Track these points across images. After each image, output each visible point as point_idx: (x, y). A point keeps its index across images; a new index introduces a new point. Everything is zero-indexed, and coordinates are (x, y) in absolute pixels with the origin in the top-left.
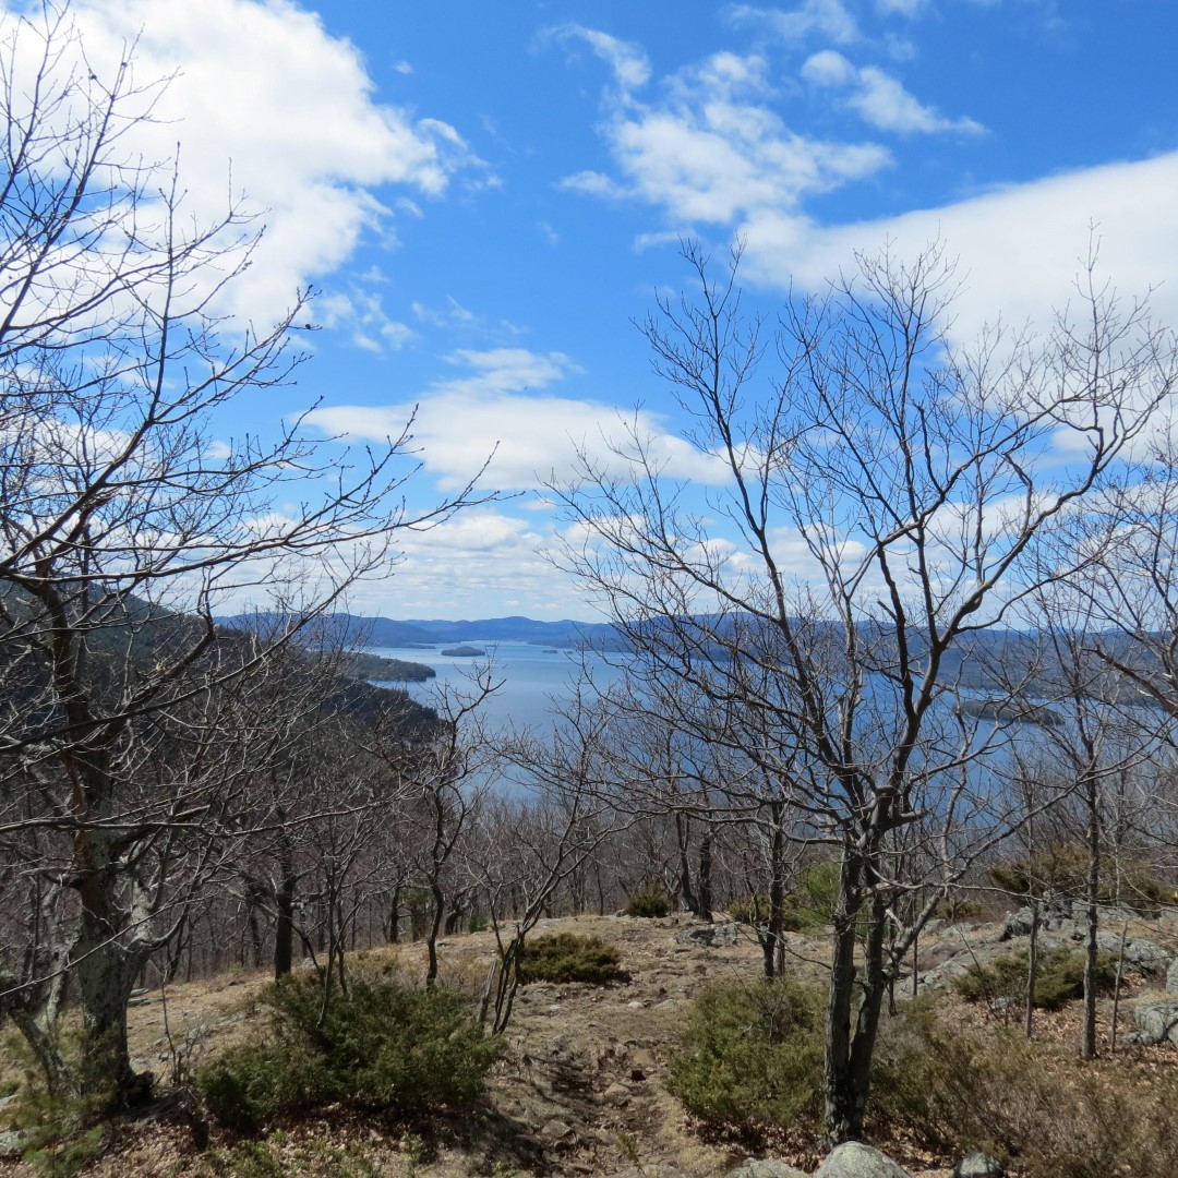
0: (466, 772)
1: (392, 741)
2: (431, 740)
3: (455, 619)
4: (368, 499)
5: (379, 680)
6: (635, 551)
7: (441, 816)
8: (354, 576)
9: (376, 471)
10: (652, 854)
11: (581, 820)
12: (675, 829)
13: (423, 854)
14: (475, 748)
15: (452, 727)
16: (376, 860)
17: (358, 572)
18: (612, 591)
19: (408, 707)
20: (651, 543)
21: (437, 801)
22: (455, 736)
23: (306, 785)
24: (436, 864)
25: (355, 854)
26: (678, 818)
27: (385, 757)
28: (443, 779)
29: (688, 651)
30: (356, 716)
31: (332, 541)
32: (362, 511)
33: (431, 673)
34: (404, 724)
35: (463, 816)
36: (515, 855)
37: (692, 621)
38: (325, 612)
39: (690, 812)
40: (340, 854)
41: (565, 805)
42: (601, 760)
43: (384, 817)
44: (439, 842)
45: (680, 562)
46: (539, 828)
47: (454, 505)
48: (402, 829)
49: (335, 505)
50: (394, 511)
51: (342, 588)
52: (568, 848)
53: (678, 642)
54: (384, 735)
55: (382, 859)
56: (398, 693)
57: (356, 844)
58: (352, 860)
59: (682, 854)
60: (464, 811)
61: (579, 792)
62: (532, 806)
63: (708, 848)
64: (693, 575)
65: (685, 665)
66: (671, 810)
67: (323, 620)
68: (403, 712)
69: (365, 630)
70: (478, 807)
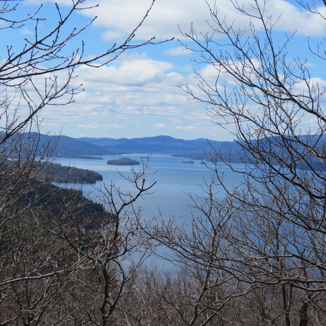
0: (126, 251)
1: (71, 227)
2: (100, 227)
3: (117, 138)
4: (56, 44)
5: (61, 182)
6: (254, 86)
7: (107, 282)
8: (45, 102)
9: (63, 23)
10: (263, 314)
11: (211, 287)
12: (281, 296)
13: (93, 311)
14: (132, 232)
15: (116, 218)
16: (59, 314)
17: (48, 99)
18: (237, 116)
19: (83, 202)
20: (267, 80)
21: (105, 272)
22: (118, 224)
23: (8, 258)
24: (103, 317)
25: (44, 309)
26: (283, 288)
27: (66, 238)
28: (109, 255)
29: (294, 162)
30: (45, 208)
31: (29, 75)
32: (52, 53)
33: (99, 178)
34: (81, 214)
35: (123, 284)
36: (162, 313)
37: (297, 139)
38: (22, 131)
39: (294, 283)
40: (33, 308)
41: (199, 277)
42: (227, 243)
43: (66, 283)
44: (106, 302)
45: (289, 94)
46: (179, 293)
47: (120, 47)
48: (78, 292)
49: (32, 48)
50: (76, 52)
51: (36, 111)
52: (201, 309)
53: (286, 155)
54: (65, 223)
55: (63, 313)
56: (76, 192)
57: (46, 301)
58: (42, 313)
59: (287, 315)
60: (124, 279)
61: (210, 266)
62: (174, 277)
63: (306, 310)
64: (299, 104)
65: (292, 172)
66: (280, 281)
67: (21, 136)
68: (79, 205)
69: (51, 145)
70: (134, 277)
